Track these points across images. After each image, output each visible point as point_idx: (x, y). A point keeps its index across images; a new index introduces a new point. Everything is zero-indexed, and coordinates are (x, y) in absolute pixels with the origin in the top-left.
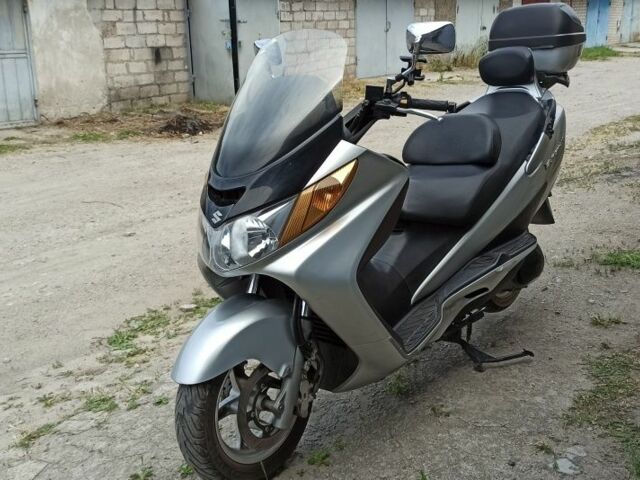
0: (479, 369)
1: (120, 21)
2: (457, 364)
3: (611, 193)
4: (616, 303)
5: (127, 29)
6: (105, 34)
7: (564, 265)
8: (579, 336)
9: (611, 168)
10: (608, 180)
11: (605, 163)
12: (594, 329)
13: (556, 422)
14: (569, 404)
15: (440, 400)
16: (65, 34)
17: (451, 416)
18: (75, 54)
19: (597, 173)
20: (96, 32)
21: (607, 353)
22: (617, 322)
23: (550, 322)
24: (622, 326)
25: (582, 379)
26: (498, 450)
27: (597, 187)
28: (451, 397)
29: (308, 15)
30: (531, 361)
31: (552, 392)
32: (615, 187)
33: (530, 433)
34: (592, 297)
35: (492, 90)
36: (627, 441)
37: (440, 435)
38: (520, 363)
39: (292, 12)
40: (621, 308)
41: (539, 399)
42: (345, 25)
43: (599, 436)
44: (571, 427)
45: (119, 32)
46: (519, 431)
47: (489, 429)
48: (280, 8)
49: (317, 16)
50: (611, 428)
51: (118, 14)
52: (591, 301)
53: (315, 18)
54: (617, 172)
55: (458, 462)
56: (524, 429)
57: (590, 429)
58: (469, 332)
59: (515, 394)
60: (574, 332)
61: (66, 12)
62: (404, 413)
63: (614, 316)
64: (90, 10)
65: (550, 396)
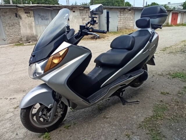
0: (124, 104)
1: (86, 17)
2: (119, 102)
3: (180, 56)
4: (170, 87)
5: (87, 19)
6: (83, 20)
7: (160, 75)
8: (156, 96)
9: (183, 50)
10: (181, 53)
11: (182, 49)
12: (161, 95)
13: (136, 126)
14: (142, 120)
15: (108, 113)
16: (76, 20)
17: (108, 119)
18: (77, 24)
19: (179, 51)
20: (81, 20)
21: (161, 104)
22: (168, 94)
23: (150, 91)
24: (169, 95)
25: (150, 111)
26: (114, 133)
27: (177, 55)
28: (111, 113)
29: (124, 16)
30: (139, 103)
31: (140, 115)
32: (182, 55)
33: (127, 129)
34: (164, 85)
35: (140, 29)
36: (154, 137)
37: (101, 125)
38: (136, 103)
39: (121, 15)
40: (171, 89)
41: (135, 117)
42: (132, 18)
43: (146, 134)
44: (139, 129)
45: (86, 20)
46: (124, 128)
47: (116, 125)
48: (118, 15)
49: (126, 16)
50: (151, 131)
51: (86, 16)
52: (163, 86)
53: (126, 17)
54: (184, 51)
55: (101, 135)
56: (125, 127)
57: (145, 130)
58: (122, 94)
59: (129, 114)
60: (155, 95)
61: (76, 16)
62: (97, 115)
63: (168, 91)
64: (80, 16)
65: (138, 116)
